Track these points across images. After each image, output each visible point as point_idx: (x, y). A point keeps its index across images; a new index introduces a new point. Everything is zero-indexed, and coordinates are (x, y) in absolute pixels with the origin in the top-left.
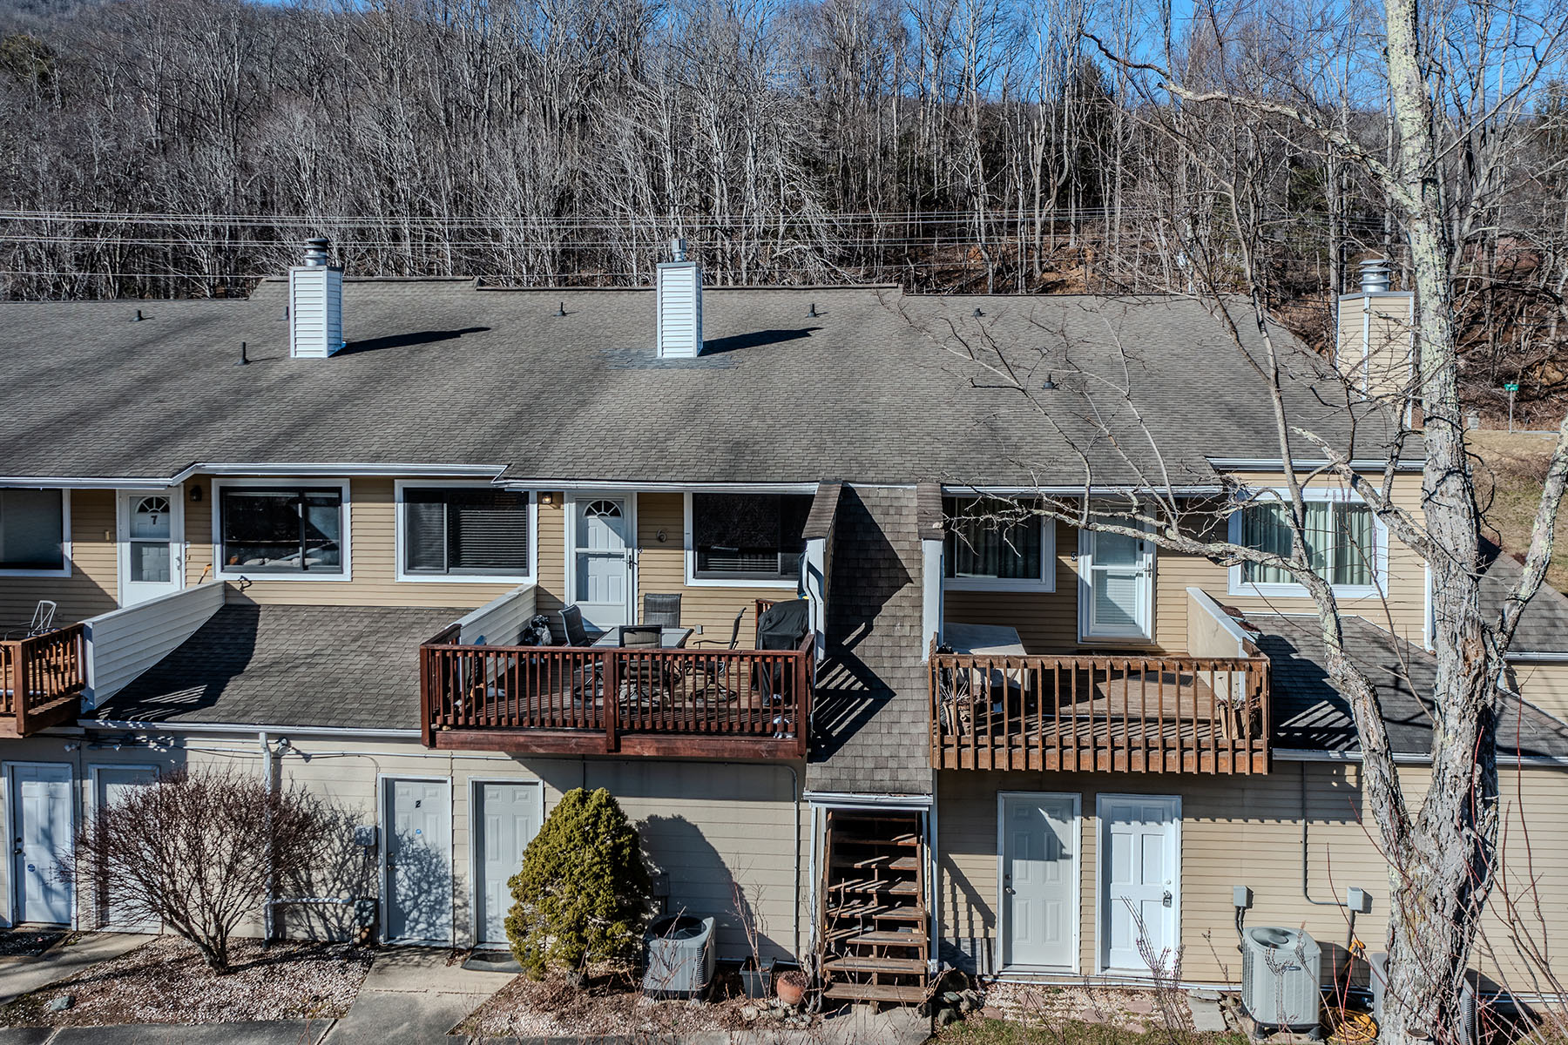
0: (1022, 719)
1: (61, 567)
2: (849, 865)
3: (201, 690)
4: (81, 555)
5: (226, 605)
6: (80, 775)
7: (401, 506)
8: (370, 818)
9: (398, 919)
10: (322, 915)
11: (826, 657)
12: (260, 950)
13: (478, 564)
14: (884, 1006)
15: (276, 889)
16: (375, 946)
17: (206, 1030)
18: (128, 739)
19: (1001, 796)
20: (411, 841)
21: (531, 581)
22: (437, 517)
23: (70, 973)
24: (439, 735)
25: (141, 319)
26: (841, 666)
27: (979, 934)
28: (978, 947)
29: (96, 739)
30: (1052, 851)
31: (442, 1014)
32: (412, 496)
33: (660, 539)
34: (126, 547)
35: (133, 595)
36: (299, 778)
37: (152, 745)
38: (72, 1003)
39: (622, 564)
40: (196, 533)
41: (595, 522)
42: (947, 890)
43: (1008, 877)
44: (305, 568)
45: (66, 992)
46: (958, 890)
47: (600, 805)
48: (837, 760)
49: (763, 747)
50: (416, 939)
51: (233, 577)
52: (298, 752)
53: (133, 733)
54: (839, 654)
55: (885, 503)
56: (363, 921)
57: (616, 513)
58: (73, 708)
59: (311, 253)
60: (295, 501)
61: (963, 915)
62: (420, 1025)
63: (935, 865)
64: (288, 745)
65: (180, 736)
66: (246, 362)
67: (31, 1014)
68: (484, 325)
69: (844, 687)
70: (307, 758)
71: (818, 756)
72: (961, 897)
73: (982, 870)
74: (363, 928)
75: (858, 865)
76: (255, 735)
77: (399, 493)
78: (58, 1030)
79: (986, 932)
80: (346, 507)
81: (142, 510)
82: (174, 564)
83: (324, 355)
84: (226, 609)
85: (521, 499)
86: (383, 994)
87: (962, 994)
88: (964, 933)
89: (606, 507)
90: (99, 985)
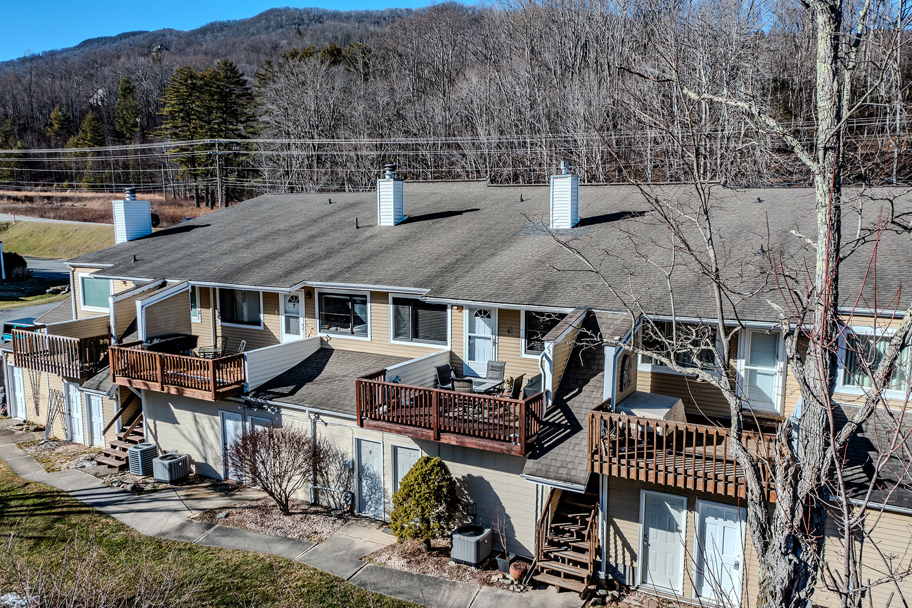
0: (654, 451)
1: (260, 325)
2: (565, 514)
3: (292, 387)
4: (266, 319)
5: (322, 348)
6: (245, 420)
7: (391, 306)
8: (351, 456)
9: (363, 505)
10: (333, 497)
11: (553, 404)
12: (306, 507)
13: (426, 338)
14: (562, 590)
15: (315, 482)
16: (353, 514)
17: (268, 537)
18: (260, 406)
19: (642, 491)
20: (368, 469)
21: (448, 348)
22: (407, 311)
23: (233, 503)
24: (365, 421)
25: (330, 203)
26: (559, 410)
27: (628, 563)
28: (627, 571)
29: (249, 404)
30: (671, 526)
31: (361, 550)
32: (397, 302)
33: (509, 331)
34: (283, 317)
35: (286, 339)
36: (323, 432)
37: (269, 410)
38: (227, 516)
39: (490, 343)
40: (309, 314)
41: (479, 321)
42: (612, 537)
43: (646, 536)
44: (353, 333)
45: (227, 511)
46: (618, 538)
47: (434, 465)
48: (542, 460)
49: (504, 447)
50: (370, 515)
51: (323, 335)
52: (323, 421)
53: (262, 404)
54: (560, 403)
55: (609, 322)
56: (347, 502)
57: (489, 316)
58: (240, 389)
59: (387, 172)
60: (348, 301)
61: (620, 552)
62: (349, 553)
63: (605, 523)
64: (318, 418)
65: (279, 407)
66: (358, 227)
67: (211, 518)
68: (478, 208)
69: (557, 422)
70: (326, 424)
71: (534, 456)
72: (619, 543)
73: (632, 530)
74: (348, 506)
75: (570, 516)
76: (304, 411)
77: (391, 300)
78: (217, 526)
79: (632, 564)
80: (369, 305)
81: (290, 301)
82: (301, 327)
83: (392, 224)
84: (322, 350)
85: (443, 308)
86: (343, 536)
87: (610, 593)
88: (620, 561)
89: (484, 313)
90: (240, 510)
